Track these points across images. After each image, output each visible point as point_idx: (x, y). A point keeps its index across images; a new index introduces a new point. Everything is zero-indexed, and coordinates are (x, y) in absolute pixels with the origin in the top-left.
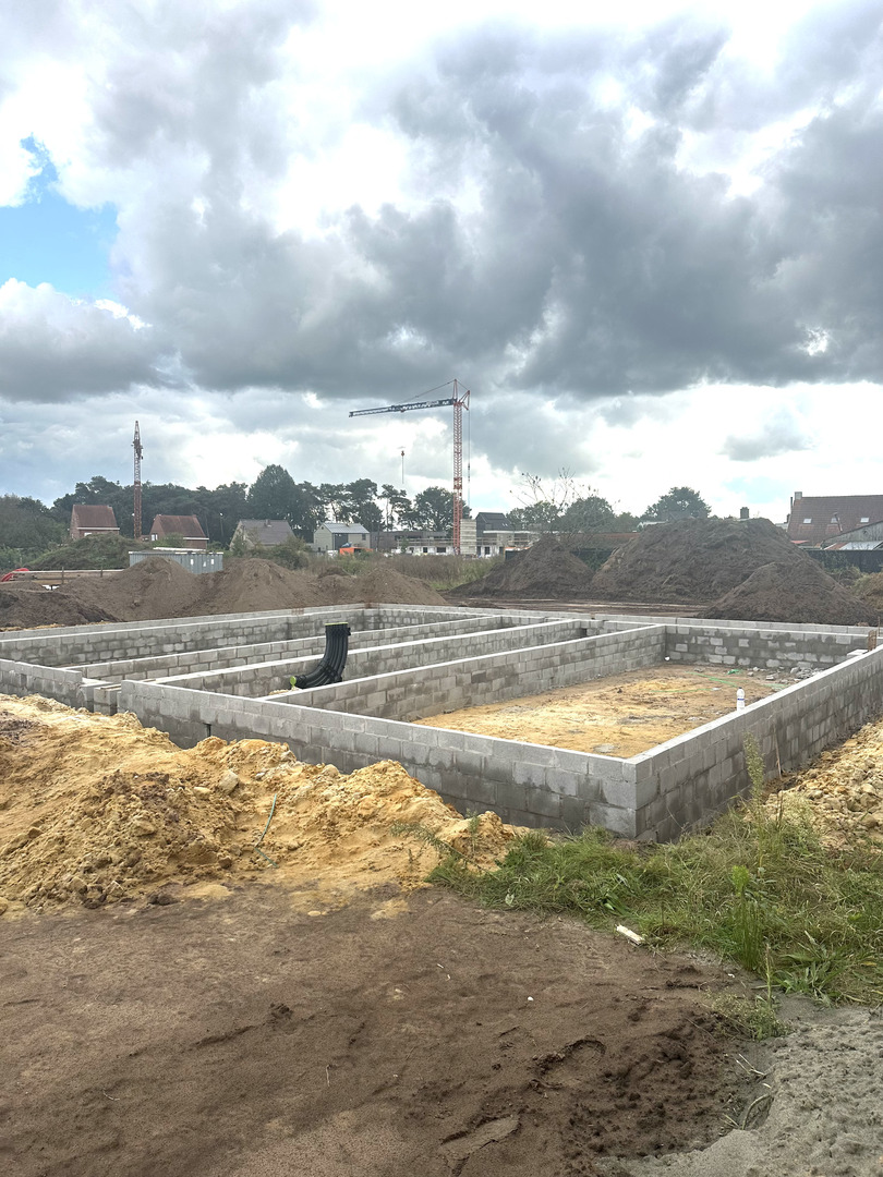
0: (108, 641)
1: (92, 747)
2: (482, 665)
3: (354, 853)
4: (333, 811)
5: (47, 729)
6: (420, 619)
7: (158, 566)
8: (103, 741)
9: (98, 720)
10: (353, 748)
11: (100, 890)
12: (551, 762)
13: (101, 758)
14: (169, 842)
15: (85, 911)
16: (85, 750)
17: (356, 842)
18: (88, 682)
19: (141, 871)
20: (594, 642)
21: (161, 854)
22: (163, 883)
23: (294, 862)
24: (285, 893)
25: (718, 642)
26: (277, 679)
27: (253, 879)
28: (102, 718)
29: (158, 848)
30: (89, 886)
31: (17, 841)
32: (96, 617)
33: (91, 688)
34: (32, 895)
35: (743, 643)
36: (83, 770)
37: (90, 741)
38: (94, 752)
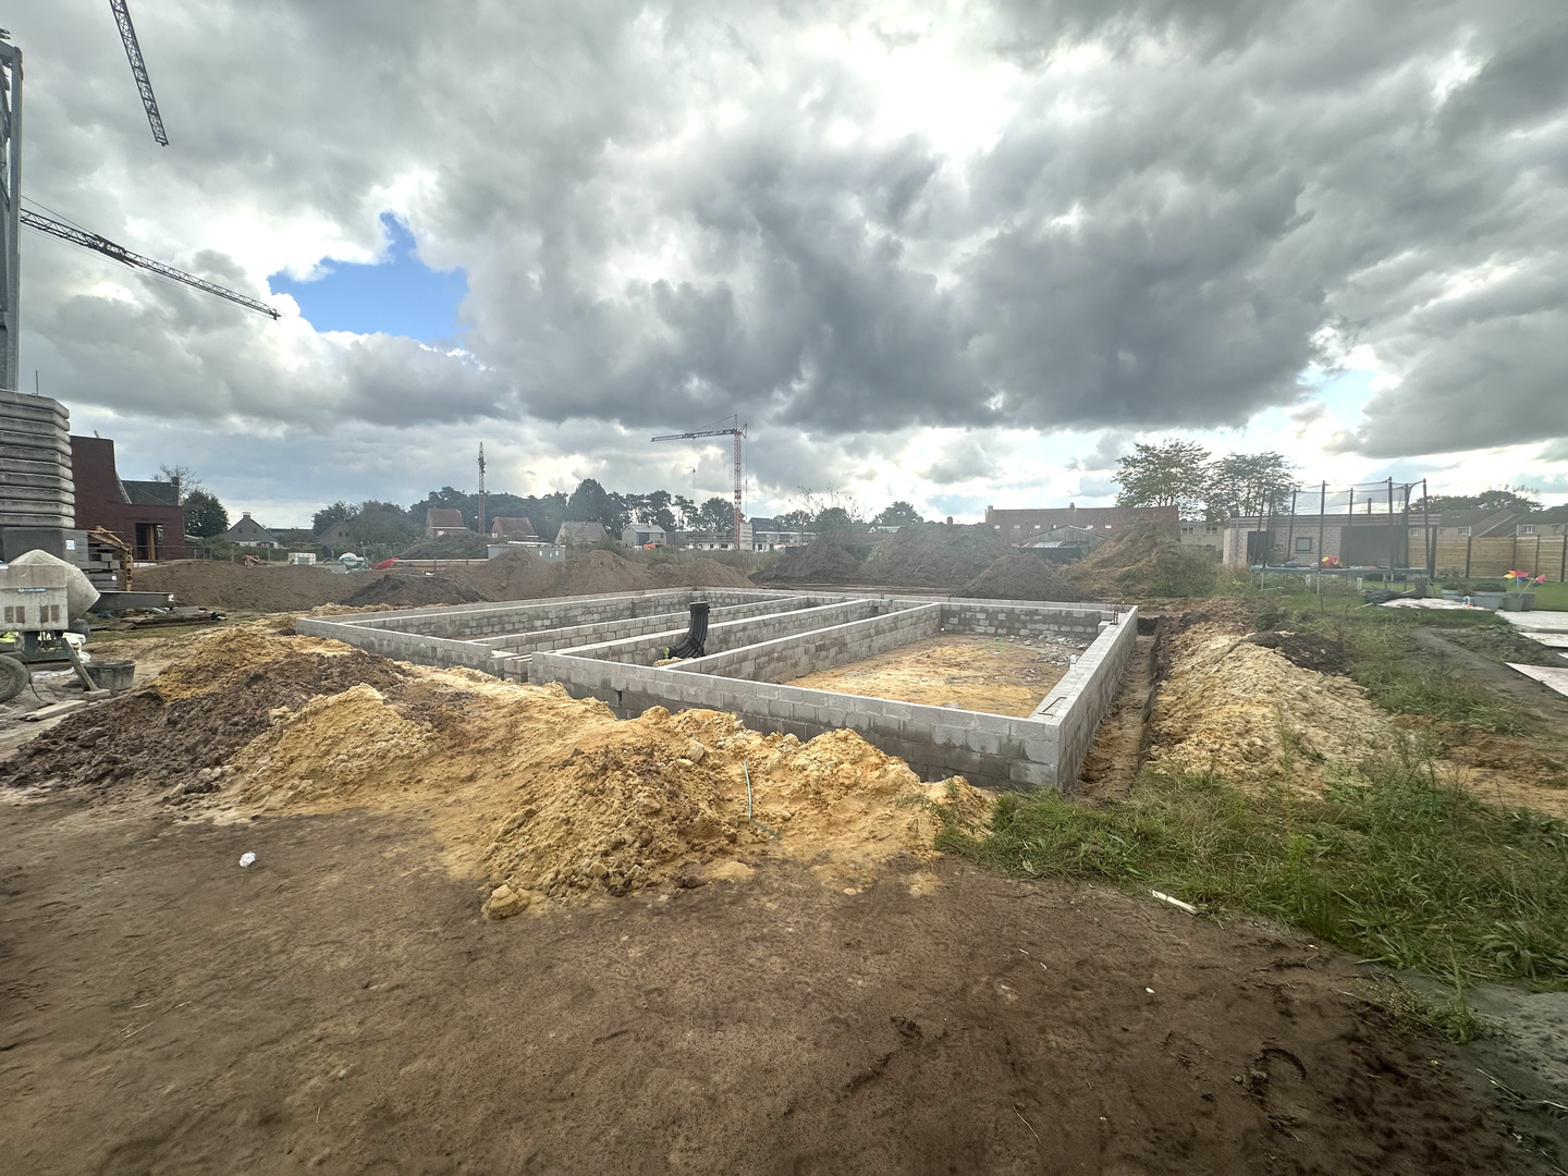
0: (489, 618)
1: (544, 717)
2: (823, 636)
3: (849, 822)
4: (817, 781)
5: (489, 700)
6: (739, 599)
7: (519, 555)
8: (552, 712)
9: (531, 690)
10: (767, 712)
11: (622, 874)
12: (972, 724)
13: (558, 728)
14: (674, 819)
15: (615, 900)
16: (538, 721)
17: (847, 811)
18: (498, 654)
19: (657, 851)
20: (896, 617)
21: (670, 832)
22: (680, 862)
23: (793, 832)
24: (805, 869)
25: (982, 616)
26: (653, 650)
27: (764, 853)
28: (535, 688)
29: (667, 825)
30: (611, 870)
31: (514, 820)
32: (473, 598)
33: (501, 660)
34: (552, 883)
35: (1002, 617)
36: (541, 740)
37: (540, 711)
38: (547, 722)
